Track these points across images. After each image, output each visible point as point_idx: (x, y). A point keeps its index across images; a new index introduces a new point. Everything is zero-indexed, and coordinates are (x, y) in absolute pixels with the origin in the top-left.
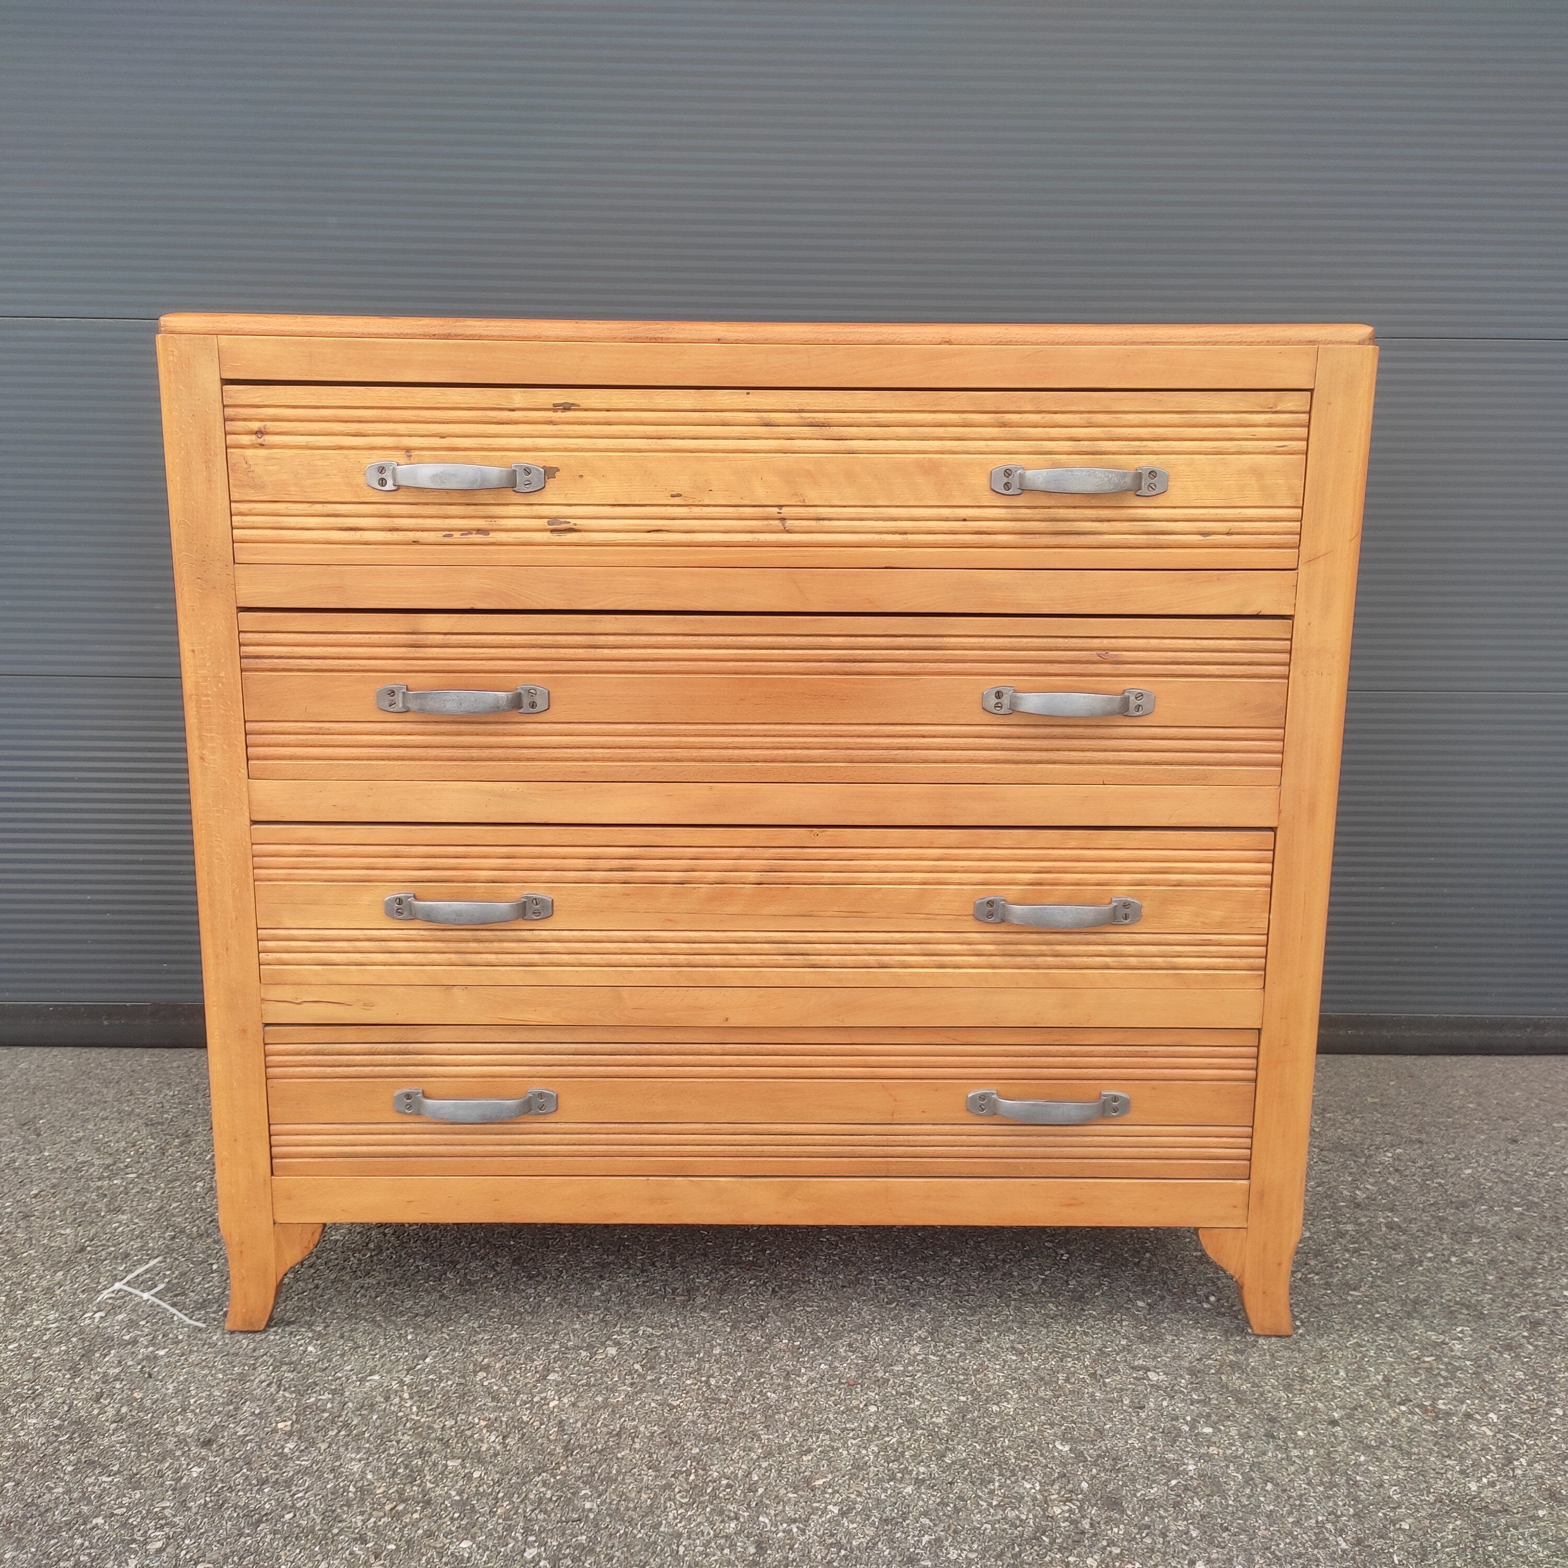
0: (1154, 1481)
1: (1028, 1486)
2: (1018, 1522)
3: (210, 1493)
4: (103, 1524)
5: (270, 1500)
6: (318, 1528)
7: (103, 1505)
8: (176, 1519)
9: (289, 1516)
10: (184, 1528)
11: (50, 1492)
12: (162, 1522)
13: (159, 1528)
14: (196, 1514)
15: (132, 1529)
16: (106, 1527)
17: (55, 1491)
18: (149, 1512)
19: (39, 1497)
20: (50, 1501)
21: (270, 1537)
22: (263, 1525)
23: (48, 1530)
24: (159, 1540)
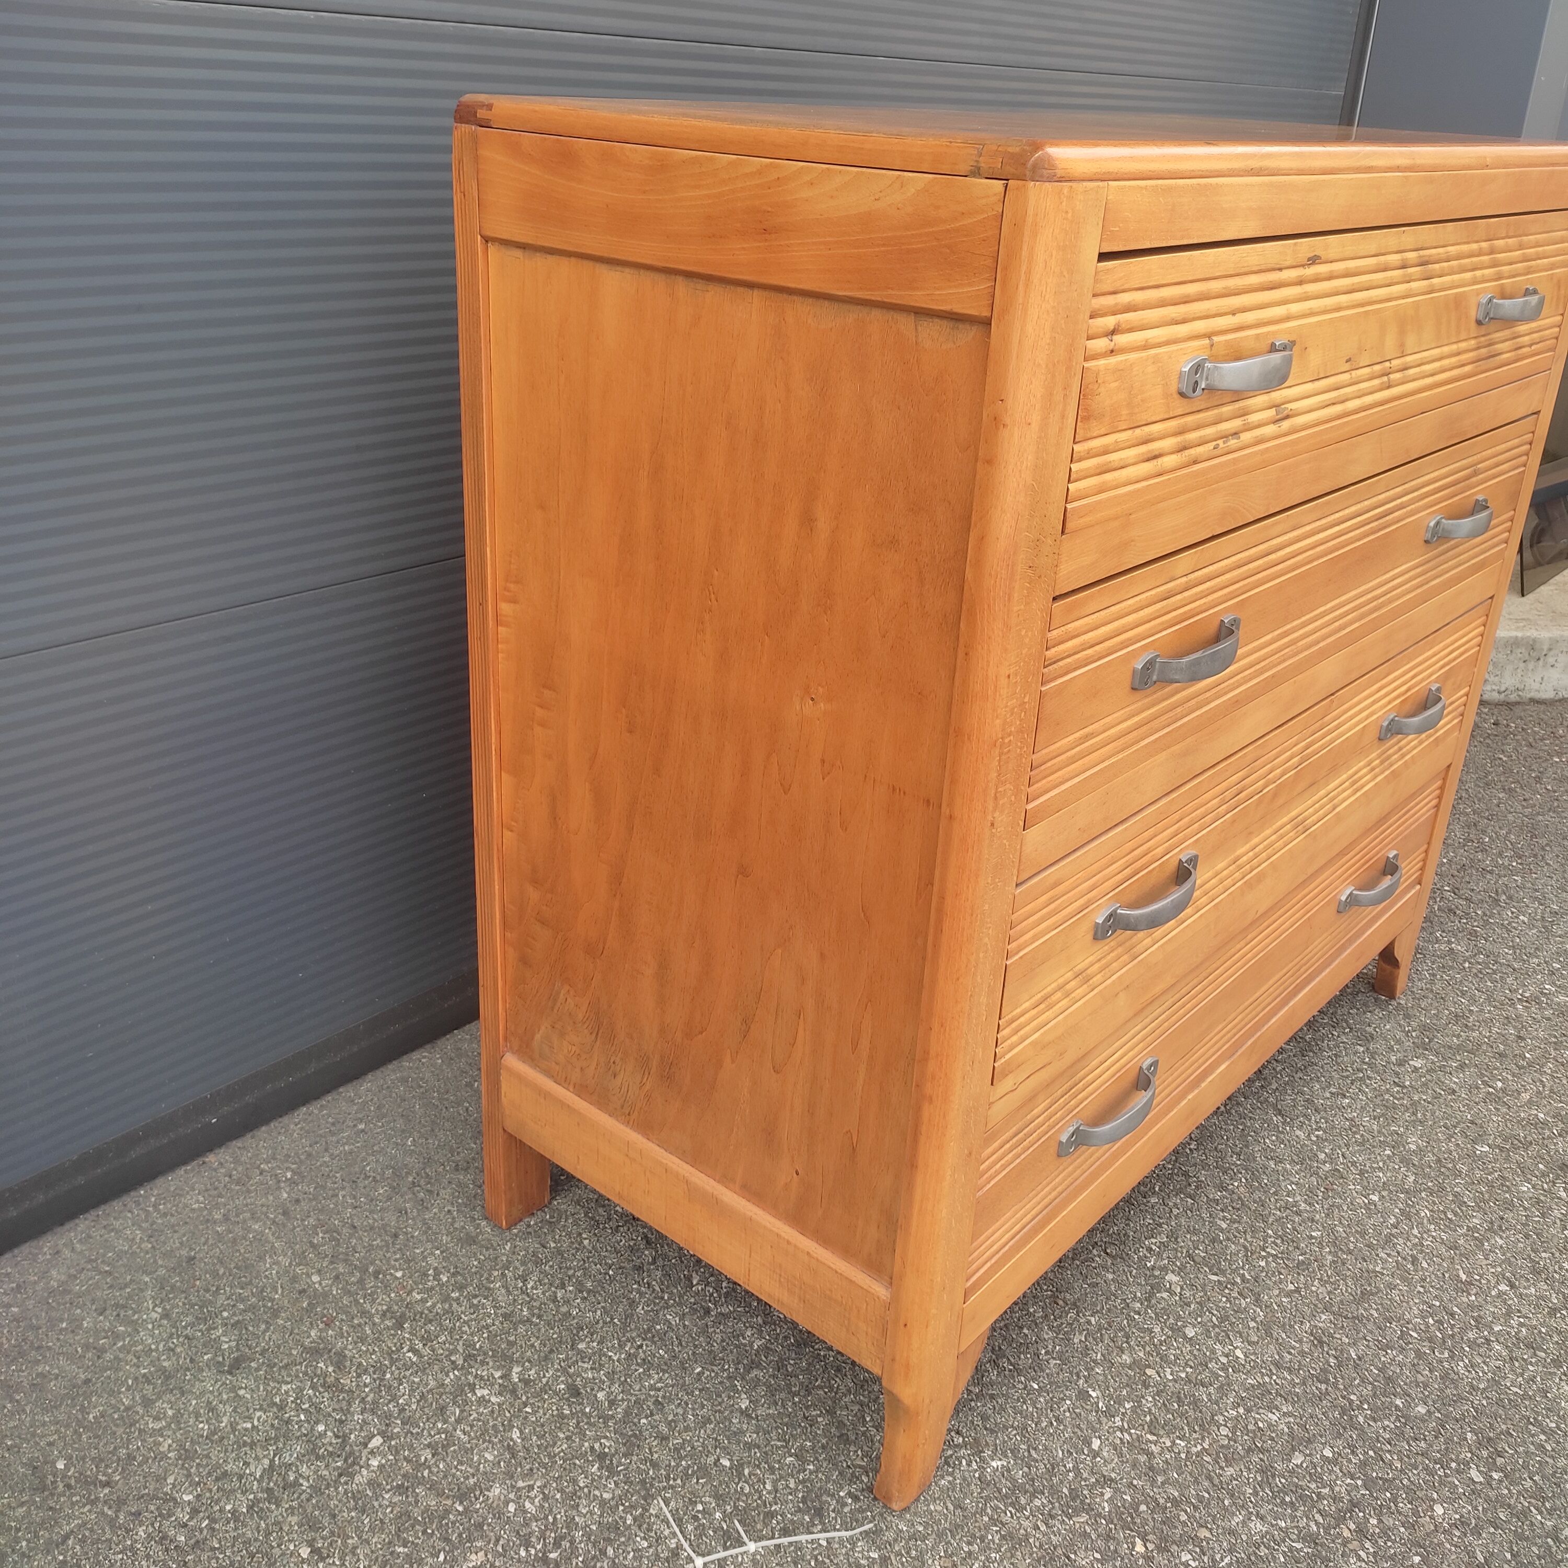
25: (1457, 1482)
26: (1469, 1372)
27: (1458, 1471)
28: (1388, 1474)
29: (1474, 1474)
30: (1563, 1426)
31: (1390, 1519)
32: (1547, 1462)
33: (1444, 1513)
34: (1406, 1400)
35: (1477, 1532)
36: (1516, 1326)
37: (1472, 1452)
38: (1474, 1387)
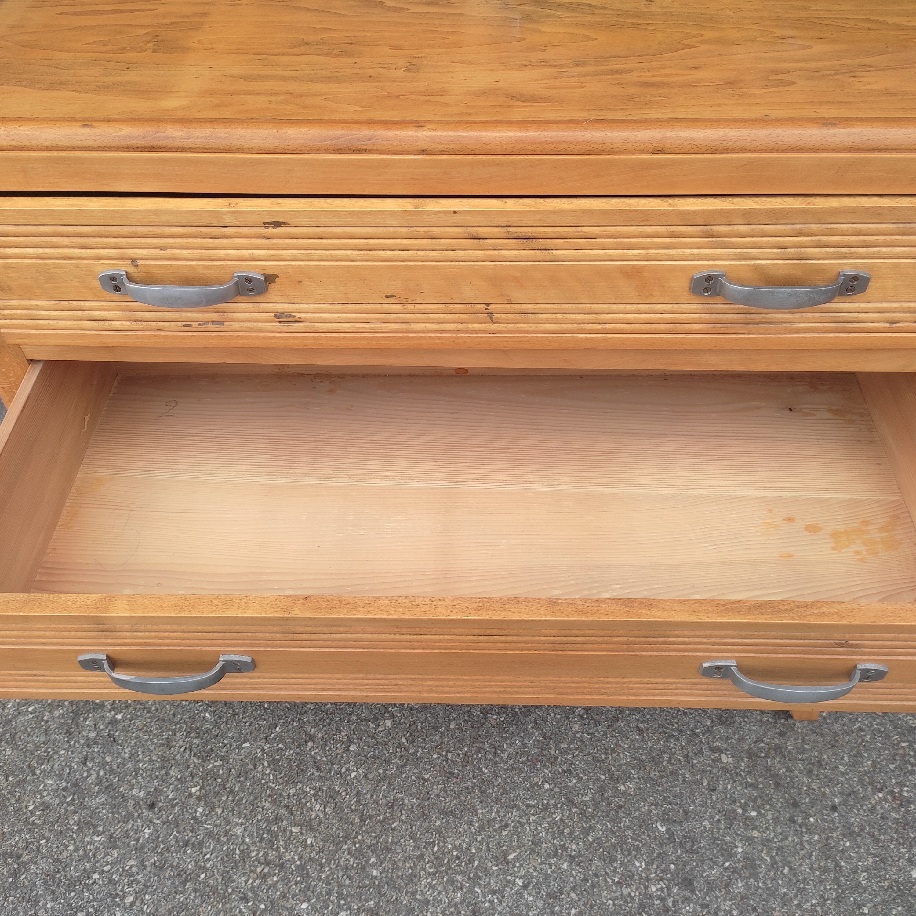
0: (715, 863)
1: (638, 864)
2: (629, 899)
3: (157, 853)
4: (99, 879)
5: (191, 861)
6: (220, 888)
7: (97, 862)
8: (139, 877)
9: (203, 876)
10: (144, 885)
11: (66, 850)
12: (132, 879)
13: (130, 884)
14: (150, 872)
15: (115, 884)
16: (101, 883)
17: (69, 848)
18: (123, 870)
19: (61, 854)
20: (67, 857)
21: (193, 894)
22: (188, 884)
23: (69, 884)
24: (131, 895)
25: (330, 908)
26: (425, 887)
27: (339, 906)
28: (313, 873)
31: (282, 886)
36: (487, 899)
37: (359, 908)
38: (414, 893)
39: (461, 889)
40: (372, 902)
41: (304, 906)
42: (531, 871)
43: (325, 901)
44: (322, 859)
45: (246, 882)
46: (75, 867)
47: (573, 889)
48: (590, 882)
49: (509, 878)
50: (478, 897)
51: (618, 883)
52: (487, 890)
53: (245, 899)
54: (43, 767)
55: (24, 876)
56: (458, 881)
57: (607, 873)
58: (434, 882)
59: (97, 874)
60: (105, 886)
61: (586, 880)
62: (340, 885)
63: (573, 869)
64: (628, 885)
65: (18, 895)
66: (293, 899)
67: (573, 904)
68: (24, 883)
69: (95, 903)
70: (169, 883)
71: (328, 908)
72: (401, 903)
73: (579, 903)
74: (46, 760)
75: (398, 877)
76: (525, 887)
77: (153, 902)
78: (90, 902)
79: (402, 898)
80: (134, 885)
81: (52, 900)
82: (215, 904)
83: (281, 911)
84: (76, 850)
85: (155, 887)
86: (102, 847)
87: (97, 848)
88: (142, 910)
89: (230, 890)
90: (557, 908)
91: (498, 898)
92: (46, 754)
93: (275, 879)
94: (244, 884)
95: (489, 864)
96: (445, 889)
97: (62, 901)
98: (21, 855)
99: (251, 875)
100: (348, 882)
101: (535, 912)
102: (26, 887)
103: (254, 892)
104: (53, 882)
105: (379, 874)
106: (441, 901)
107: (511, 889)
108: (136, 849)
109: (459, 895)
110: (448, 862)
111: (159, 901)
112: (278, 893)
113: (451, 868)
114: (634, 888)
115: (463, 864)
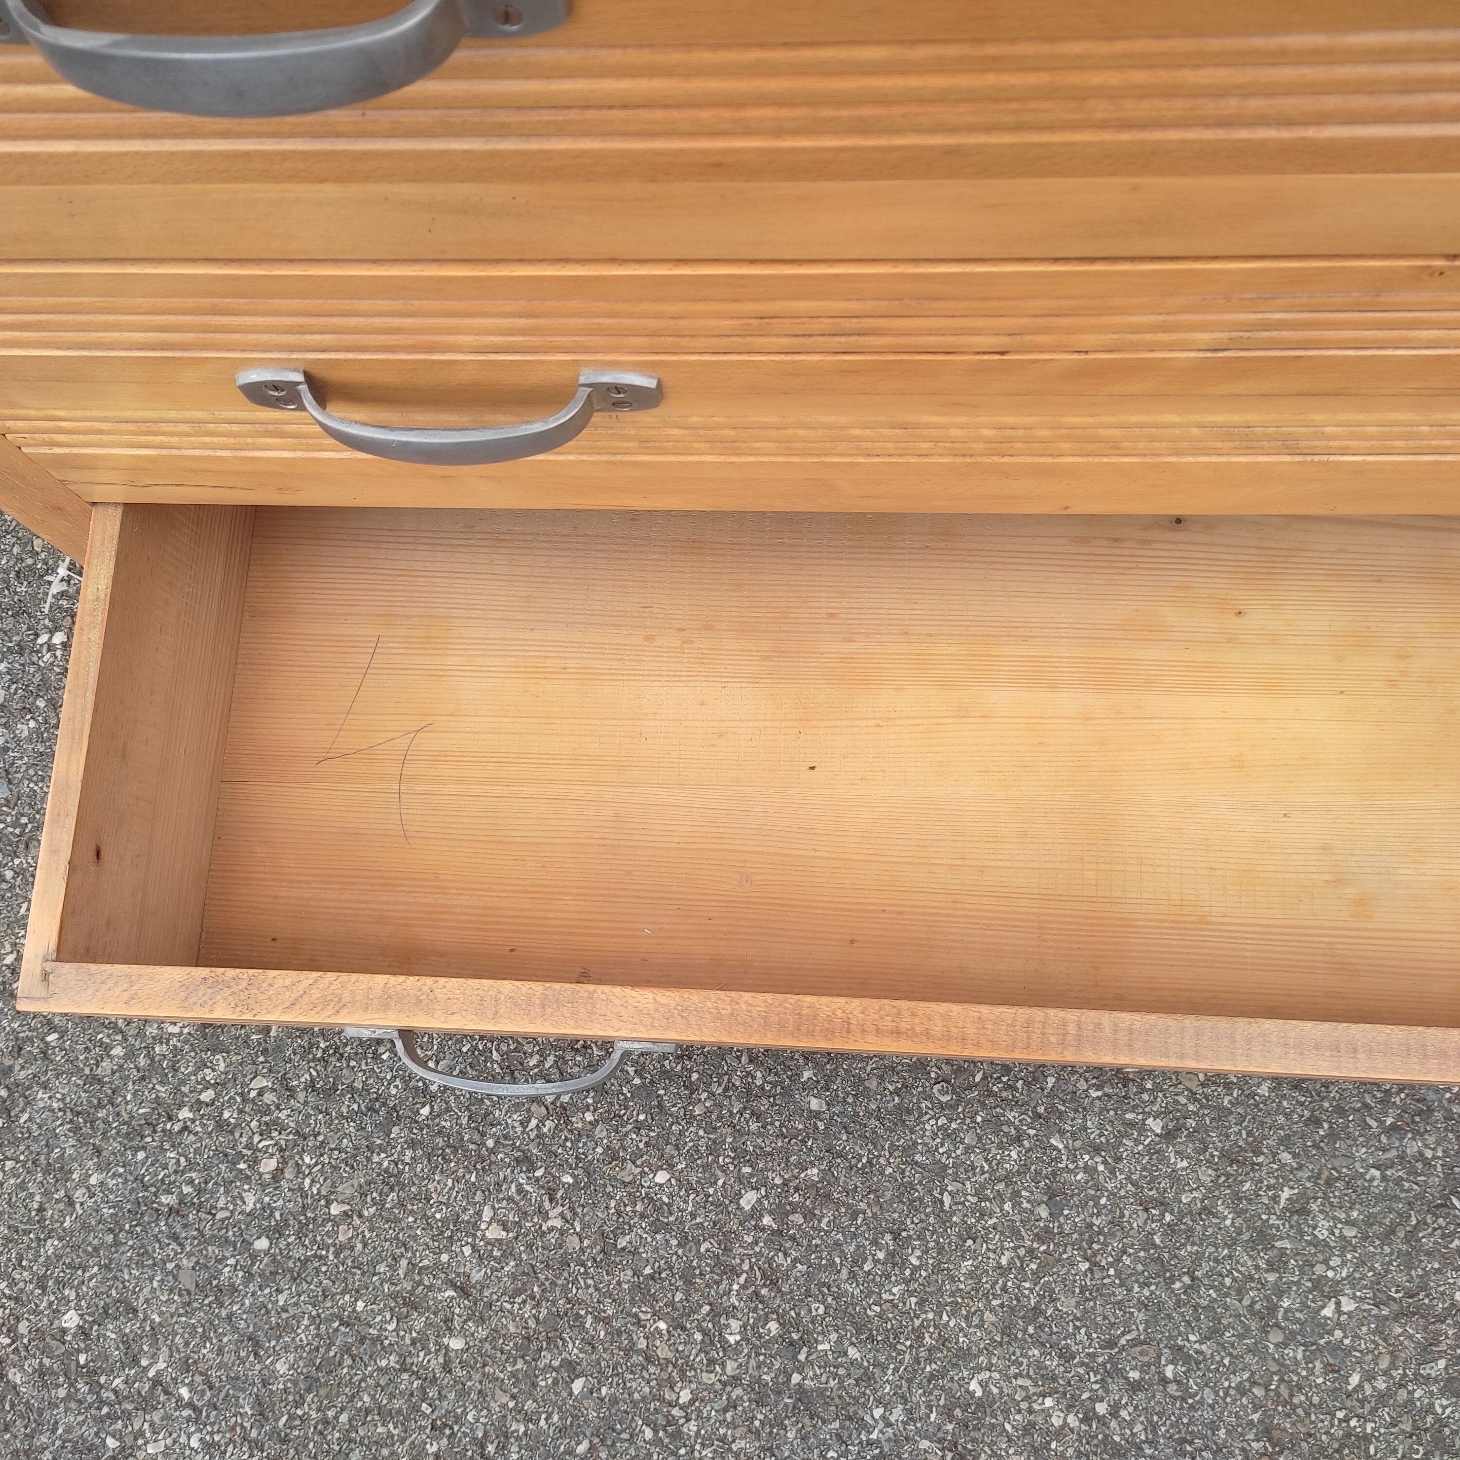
3: (314, 1059)
4: (193, 1121)
5: (394, 1078)
6: (467, 1137)
7: (183, 1082)
8: (283, 1115)
9: (425, 1111)
10: (297, 1133)
11: (109, 1056)
12: (267, 1119)
13: (265, 1133)
14: (306, 1103)
15: (232, 1132)
16: (199, 1129)
17: (114, 1052)
18: (245, 1100)
19: (97, 1065)
20: (113, 1073)
21: (409, 1153)
22: (395, 1130)
23: (128, 1134)
24: (272, 1156)
25: (720, 1183)
26: (935, 1135)
27: (740, 1179)
28: (674, 1106)
29: (749, 1199)
30: (924, 1274)
31: (605, 1133)
32: (839, 1272)
33: (661, 1185)
34: (818, 1082)
35: (657, 1227)
36: (1081, 1164)
37: (785, 1183)
38: (909, 1149)
39: (1018, 1140)
40: (815, 1171)
41: (661, 1177)
42: (1183, 1100)
43: (706, 1167)
44: (691, 1071)
45: (524, 1124)
46: (135, 1094)
47: (1285, 1142)
48: (1326, 1126)
49: (1130, 1116)
50: (1058, 1160)
51: (1394, 1128)
52: (1078, 1144)
53: (526, 1161)
54: (17, 861)
55: (26, 1116)
56: (1010, 1123)
57: (1366, 1105)
58: (954, 1126)
59: (186, 1108)
60: (211, 1138)
61: (1316, 1122)
62: (738, 1132)
63: (1284, 1097)
64: (1418, 1134)
65: (22, 1157)
66: (634, 1163)
67: (1285, 1176)
68: (29, 1131)
69: (194, 1175)
70: (351, 1128)
71: (715, 1183)
72: (882, 1174)
73: (1300, 1174)
74: (22, 846)
75: (869, 1114)
76: (1169, 1135)
77: (322, 1171)
78: (183, 1172)
79: (882, 1161)
80: (275, 1134)
81: (99, 1169)
82: (460, 1174)
83: (609, 1189)
84: (131, 1055)
85: (321, 1138)
86: (187, 1048)
87: (176, 1051)
88: (301, 1189)
89: (490, 1143)
90: (1247, 1186)
91: (1105, 1163)
92: (17, 831)
93: (589, 1117)
94: (519, 1129)
95: (1082, 1085)
96: (980, 1139)
97: (121, 1170)
98: (11, 1068)
99: (534, 1107)
100: (754, 1126)
101: (1195, 1194)
102: (35, 1139)
103: (542, 1146)
104: (93, 1128)
105: (824, 1108)
106: (974, 1168)
107: (1137, 1142)
108: (265, 1052)
109: (1014, 1155)
110: (984, 1078)
111: (336, 1168)
112: (599, 1150)
113: (991, 1094)
114: (1431, 1140)
115: (1020, 1084)
